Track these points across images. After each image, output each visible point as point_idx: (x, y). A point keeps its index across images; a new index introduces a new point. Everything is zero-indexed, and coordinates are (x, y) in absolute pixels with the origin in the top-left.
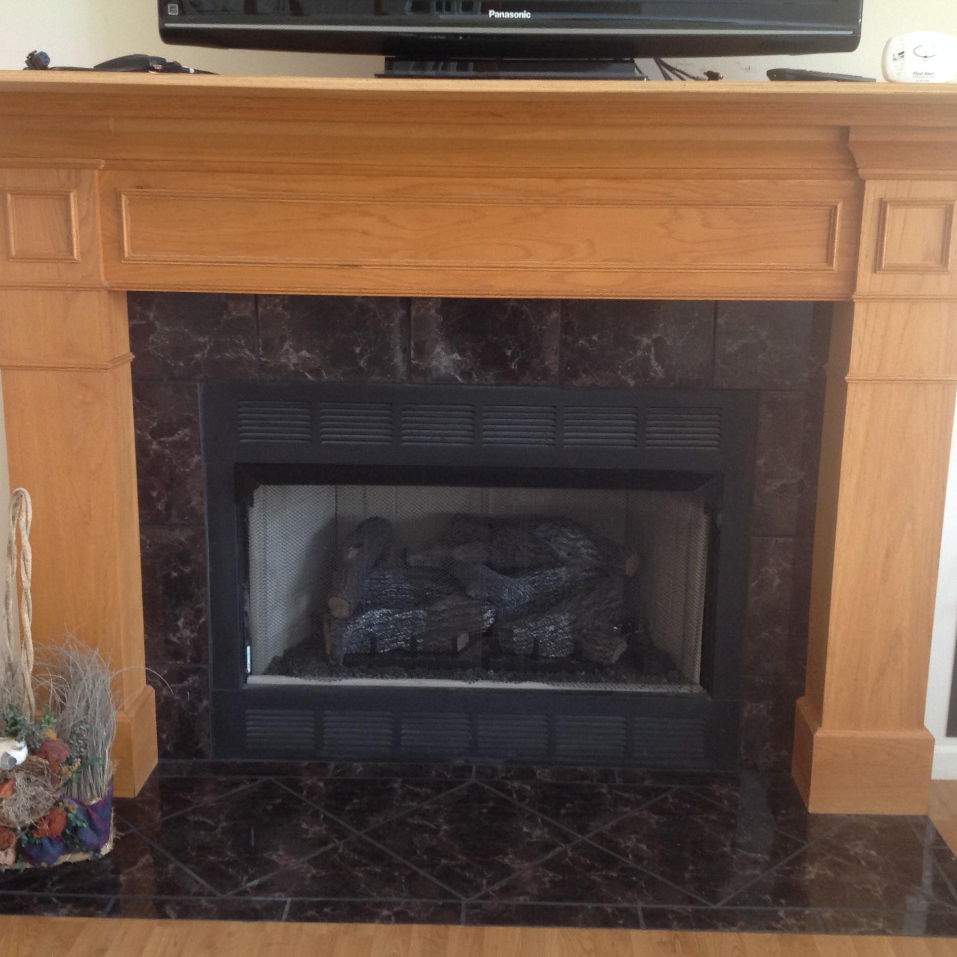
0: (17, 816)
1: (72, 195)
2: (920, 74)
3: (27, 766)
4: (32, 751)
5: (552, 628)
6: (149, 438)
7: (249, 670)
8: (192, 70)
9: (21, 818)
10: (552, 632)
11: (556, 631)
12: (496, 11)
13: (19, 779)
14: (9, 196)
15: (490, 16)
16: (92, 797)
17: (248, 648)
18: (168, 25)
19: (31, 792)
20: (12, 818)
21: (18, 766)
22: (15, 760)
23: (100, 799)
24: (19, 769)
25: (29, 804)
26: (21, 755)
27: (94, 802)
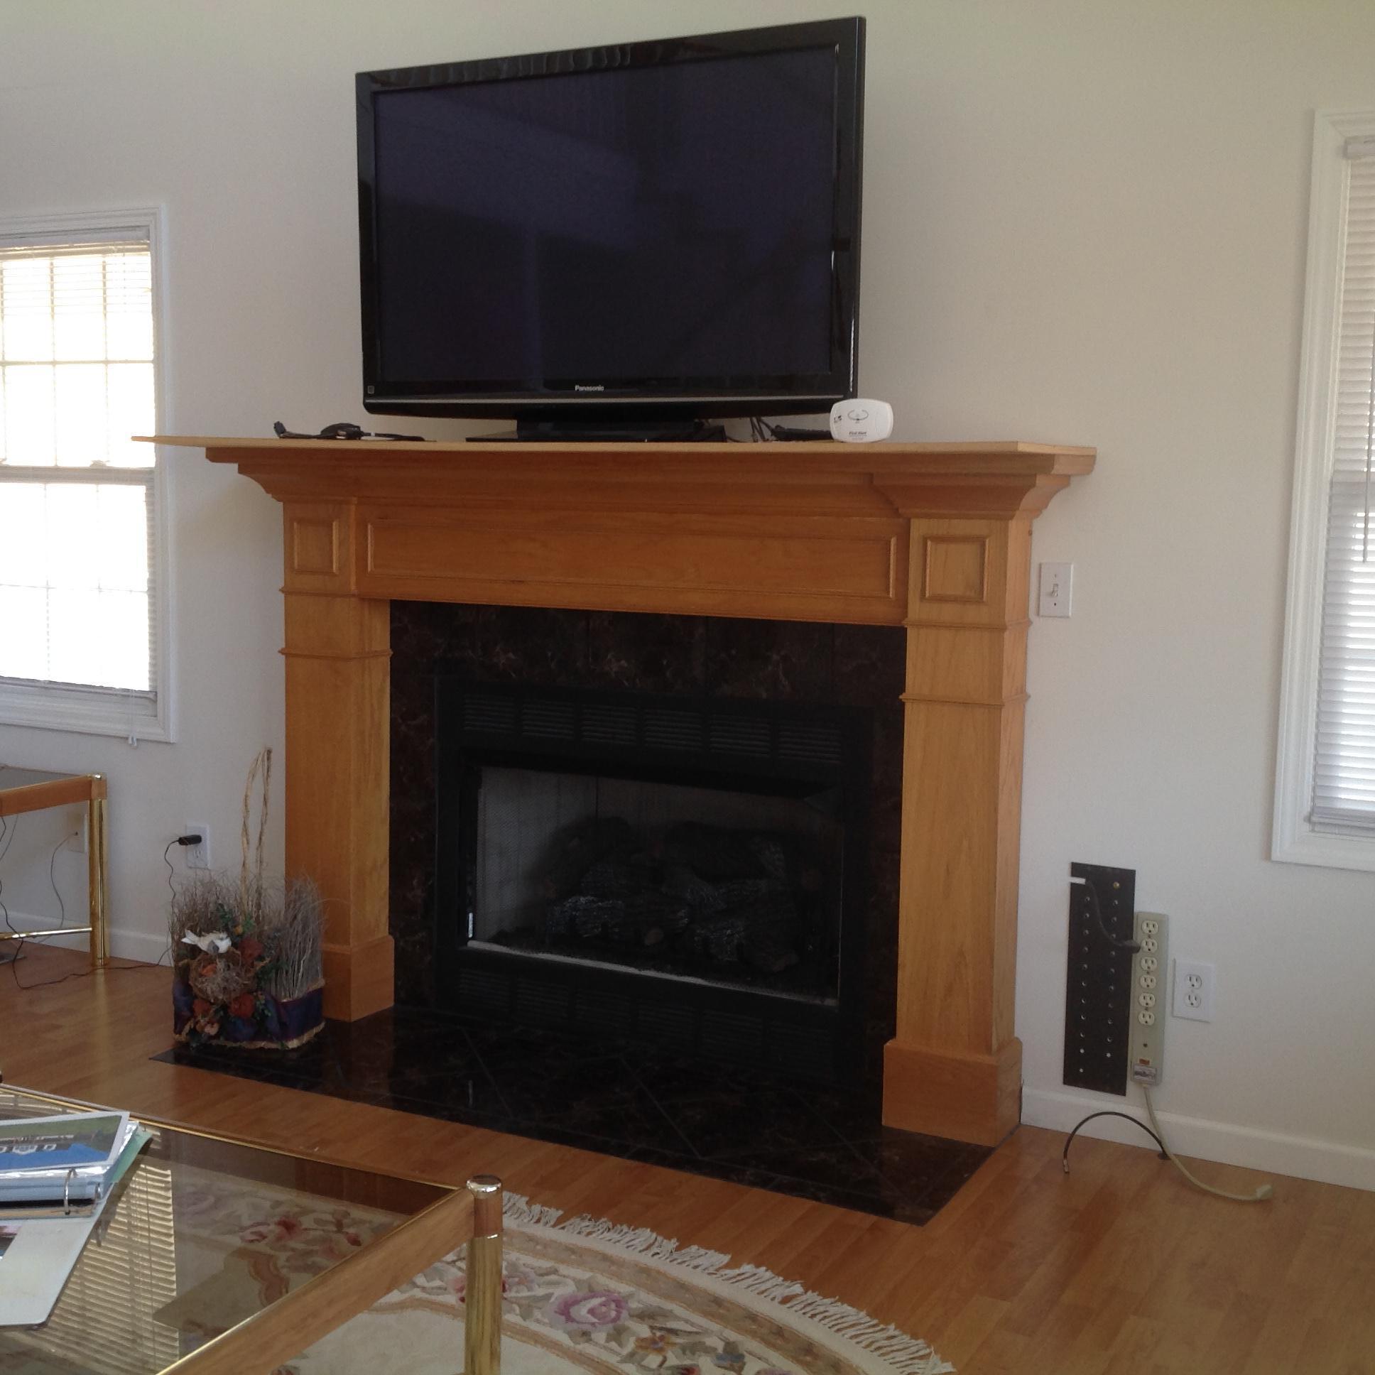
0: (212, 992)
1: (334, 524)
2: (856, 433)
3: (227, 956)
4: (234, 945)
5: (729, 932)
6: (400, 721)
7: (471, 936)
8: (373, 434)
9: (215, 994)
10: (729, 936)
11: (732, 935)
12: (580, 386)
13: (220, 965)
14: (295, 524)
15: (576, 389)
16: (285, 997)
17: (471, 915)
18: (367, 401)
19: (227, 974)
20: (209, 992)
21: (222, 954)
22: (218, 948)
23: (291, 1000)
24: (221, 956)
25: (224, 984)
26: (224, 944)
27: (285, 1001)
